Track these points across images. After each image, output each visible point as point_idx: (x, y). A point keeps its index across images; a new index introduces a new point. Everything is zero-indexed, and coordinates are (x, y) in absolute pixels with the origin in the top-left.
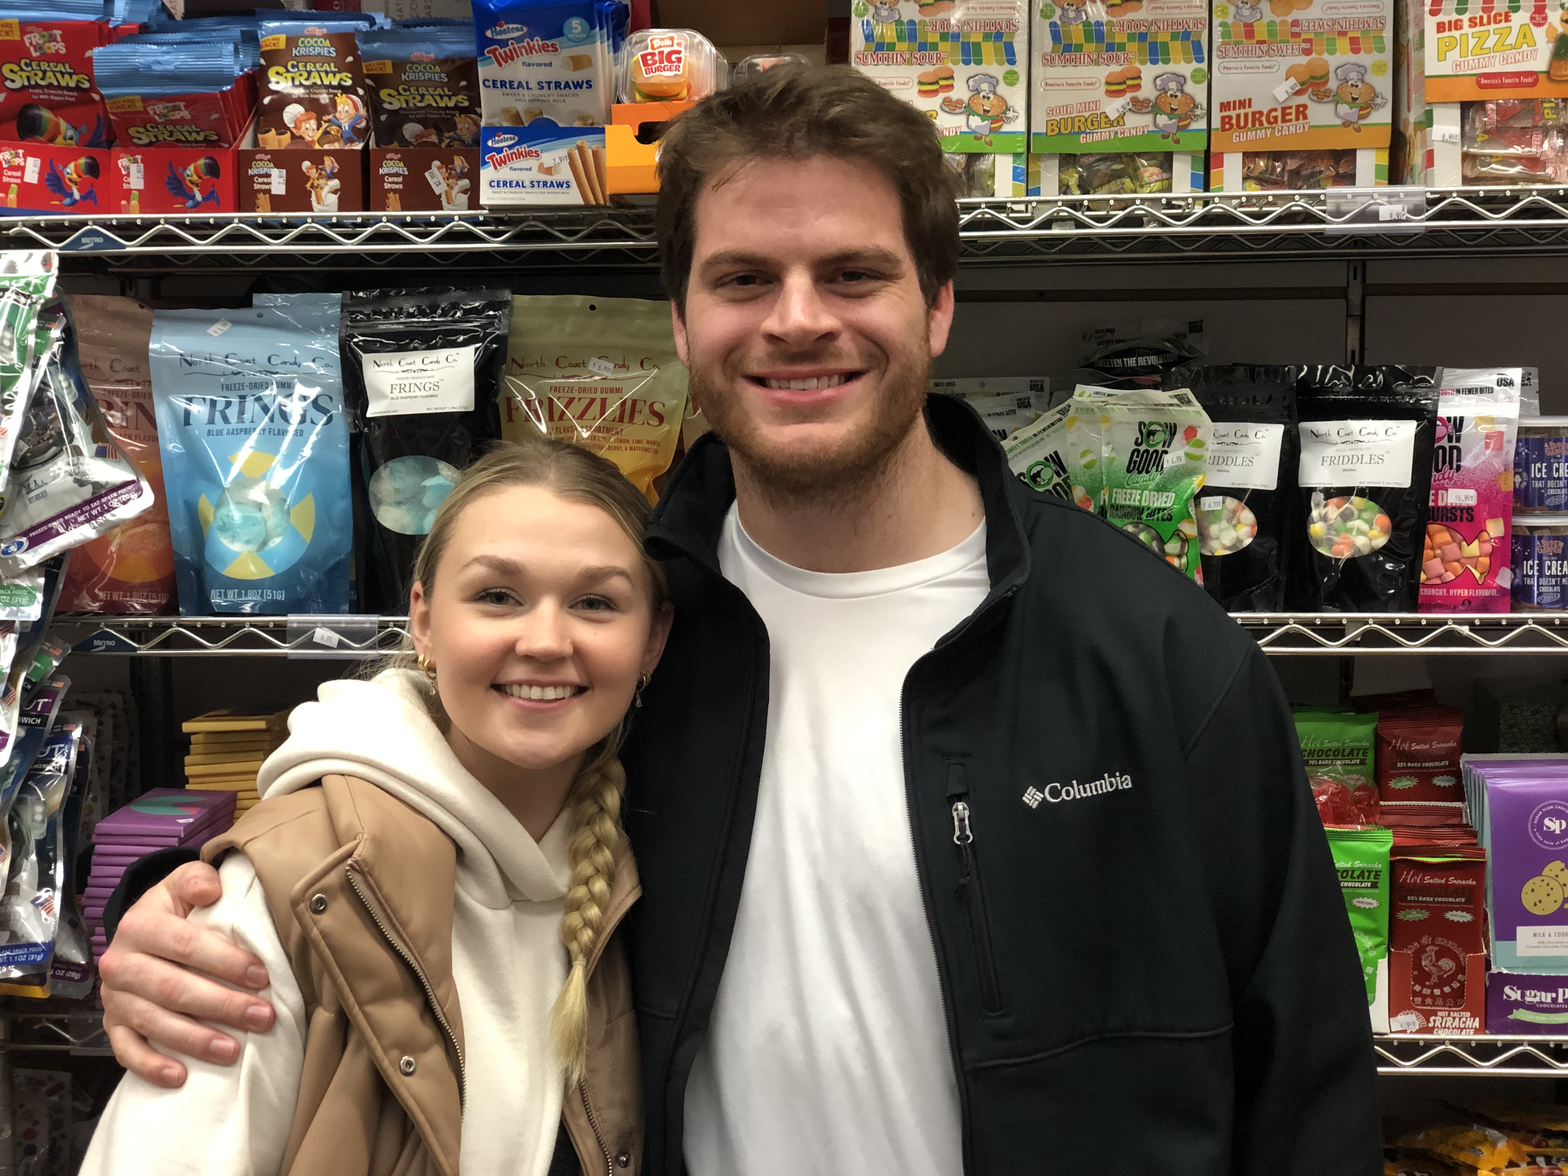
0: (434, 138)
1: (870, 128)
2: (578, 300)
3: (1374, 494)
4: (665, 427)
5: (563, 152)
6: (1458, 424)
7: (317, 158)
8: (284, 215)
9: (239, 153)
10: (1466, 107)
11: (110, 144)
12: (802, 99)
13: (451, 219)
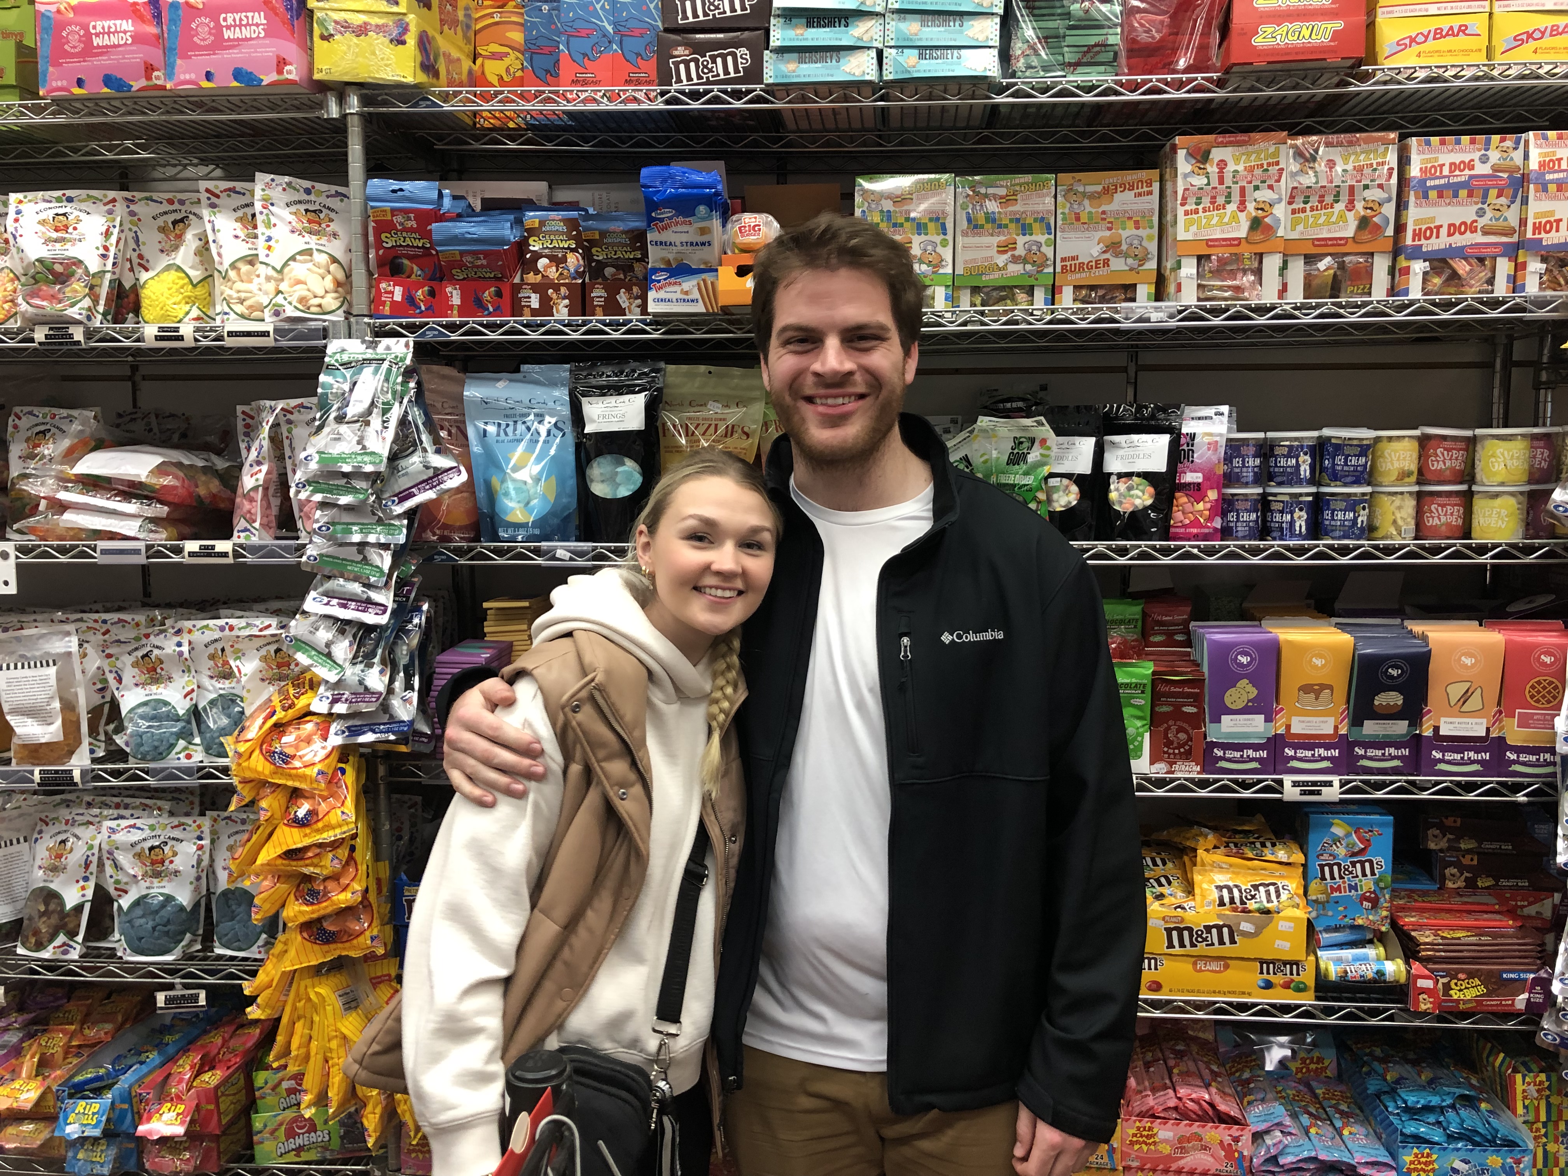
0: (622, 276)
1: (873, 252)
2: (702, 368)
3: (1147, 476)
4: (750, 441)
5: (694, 282)
6: (1193, 437)
7: (556, 288)
8: (539, 319)
9: (513, 285)
10: (1200, 258)
11: (441, 280)
12: (835, 236)
13: (631, 321)
